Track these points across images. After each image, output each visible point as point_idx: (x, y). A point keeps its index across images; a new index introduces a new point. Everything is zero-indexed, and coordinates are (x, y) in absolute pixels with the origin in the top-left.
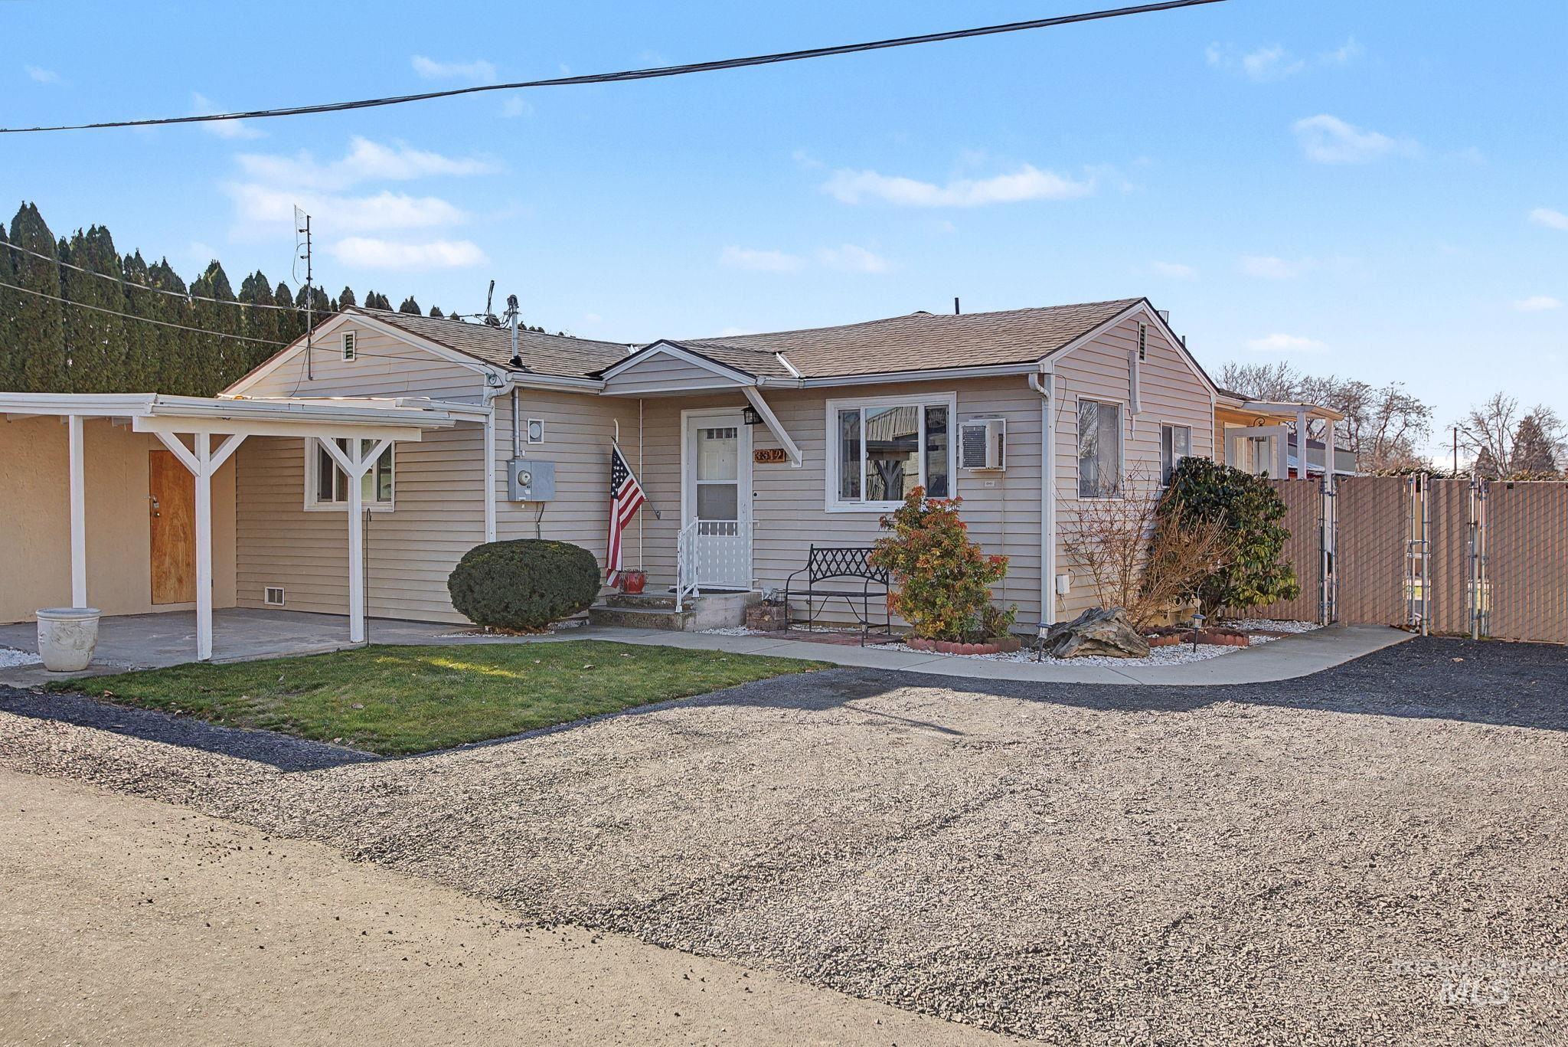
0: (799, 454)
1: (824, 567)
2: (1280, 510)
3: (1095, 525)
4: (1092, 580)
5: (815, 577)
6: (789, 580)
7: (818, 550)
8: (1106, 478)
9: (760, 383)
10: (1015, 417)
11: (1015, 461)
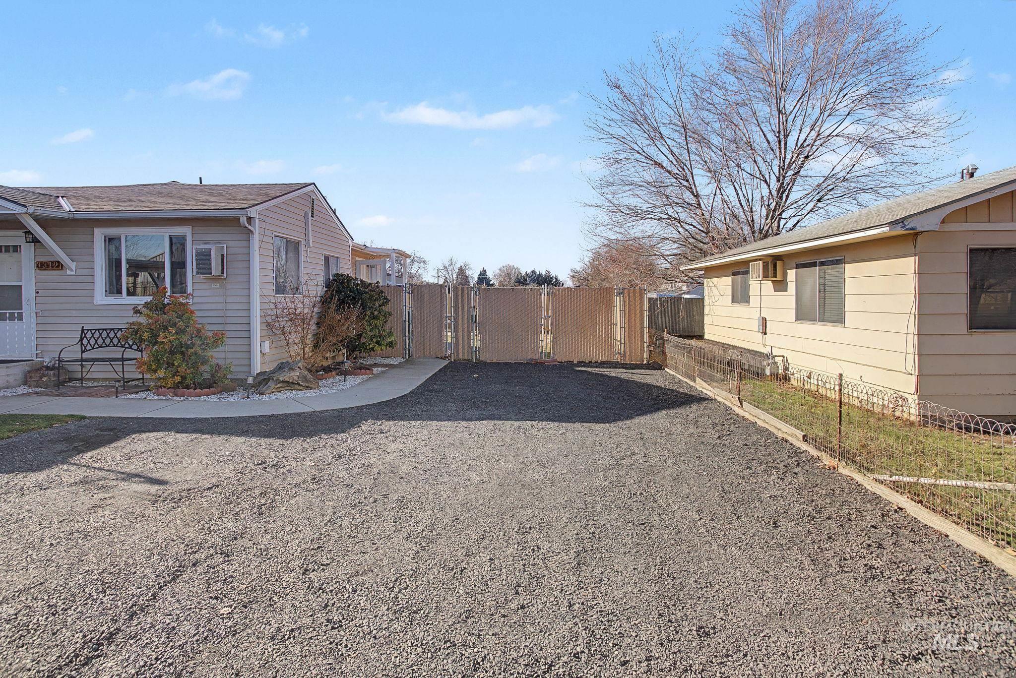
0: (73, 265)
1: (92, 341)
2: (387, 301)
3: (285, 311)
4: (284, 343)
5: (85, 348)
6: (61, 351)
7: (88, 330)
8: (291, 283)
9: (31, 210)
10: (231, 244)
11: (232, 271)
